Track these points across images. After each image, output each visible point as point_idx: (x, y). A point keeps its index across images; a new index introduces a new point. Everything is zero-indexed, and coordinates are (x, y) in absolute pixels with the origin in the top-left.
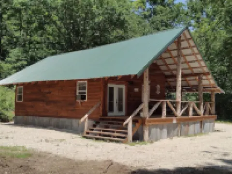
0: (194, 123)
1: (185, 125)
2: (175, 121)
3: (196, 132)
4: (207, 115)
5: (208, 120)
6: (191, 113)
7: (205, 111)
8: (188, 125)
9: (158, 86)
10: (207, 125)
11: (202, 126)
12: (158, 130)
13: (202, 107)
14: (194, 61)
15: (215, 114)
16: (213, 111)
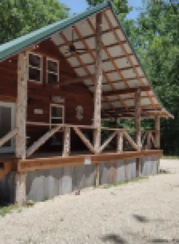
0: (126, 163)
1: (108, 167)
2: (88, 162)
3: (129, 176)
4: (147, 150)
5: (149, 158)
6: (120, 146)
7: (145, 143)
8: (115, 166)
9: (80, 108)
10: (148, 165)
11: (140, 167)
12: (51, 179)
13: (139, 138)
14: (127, 68)
15: (161, 149)
16: (157, 144)
